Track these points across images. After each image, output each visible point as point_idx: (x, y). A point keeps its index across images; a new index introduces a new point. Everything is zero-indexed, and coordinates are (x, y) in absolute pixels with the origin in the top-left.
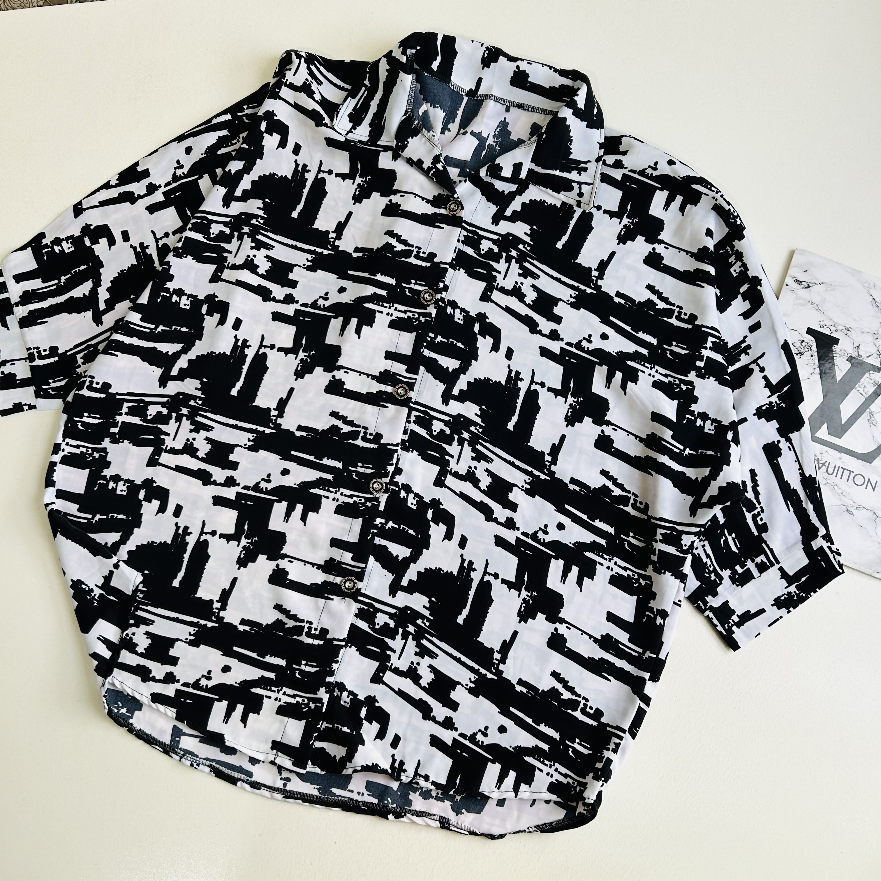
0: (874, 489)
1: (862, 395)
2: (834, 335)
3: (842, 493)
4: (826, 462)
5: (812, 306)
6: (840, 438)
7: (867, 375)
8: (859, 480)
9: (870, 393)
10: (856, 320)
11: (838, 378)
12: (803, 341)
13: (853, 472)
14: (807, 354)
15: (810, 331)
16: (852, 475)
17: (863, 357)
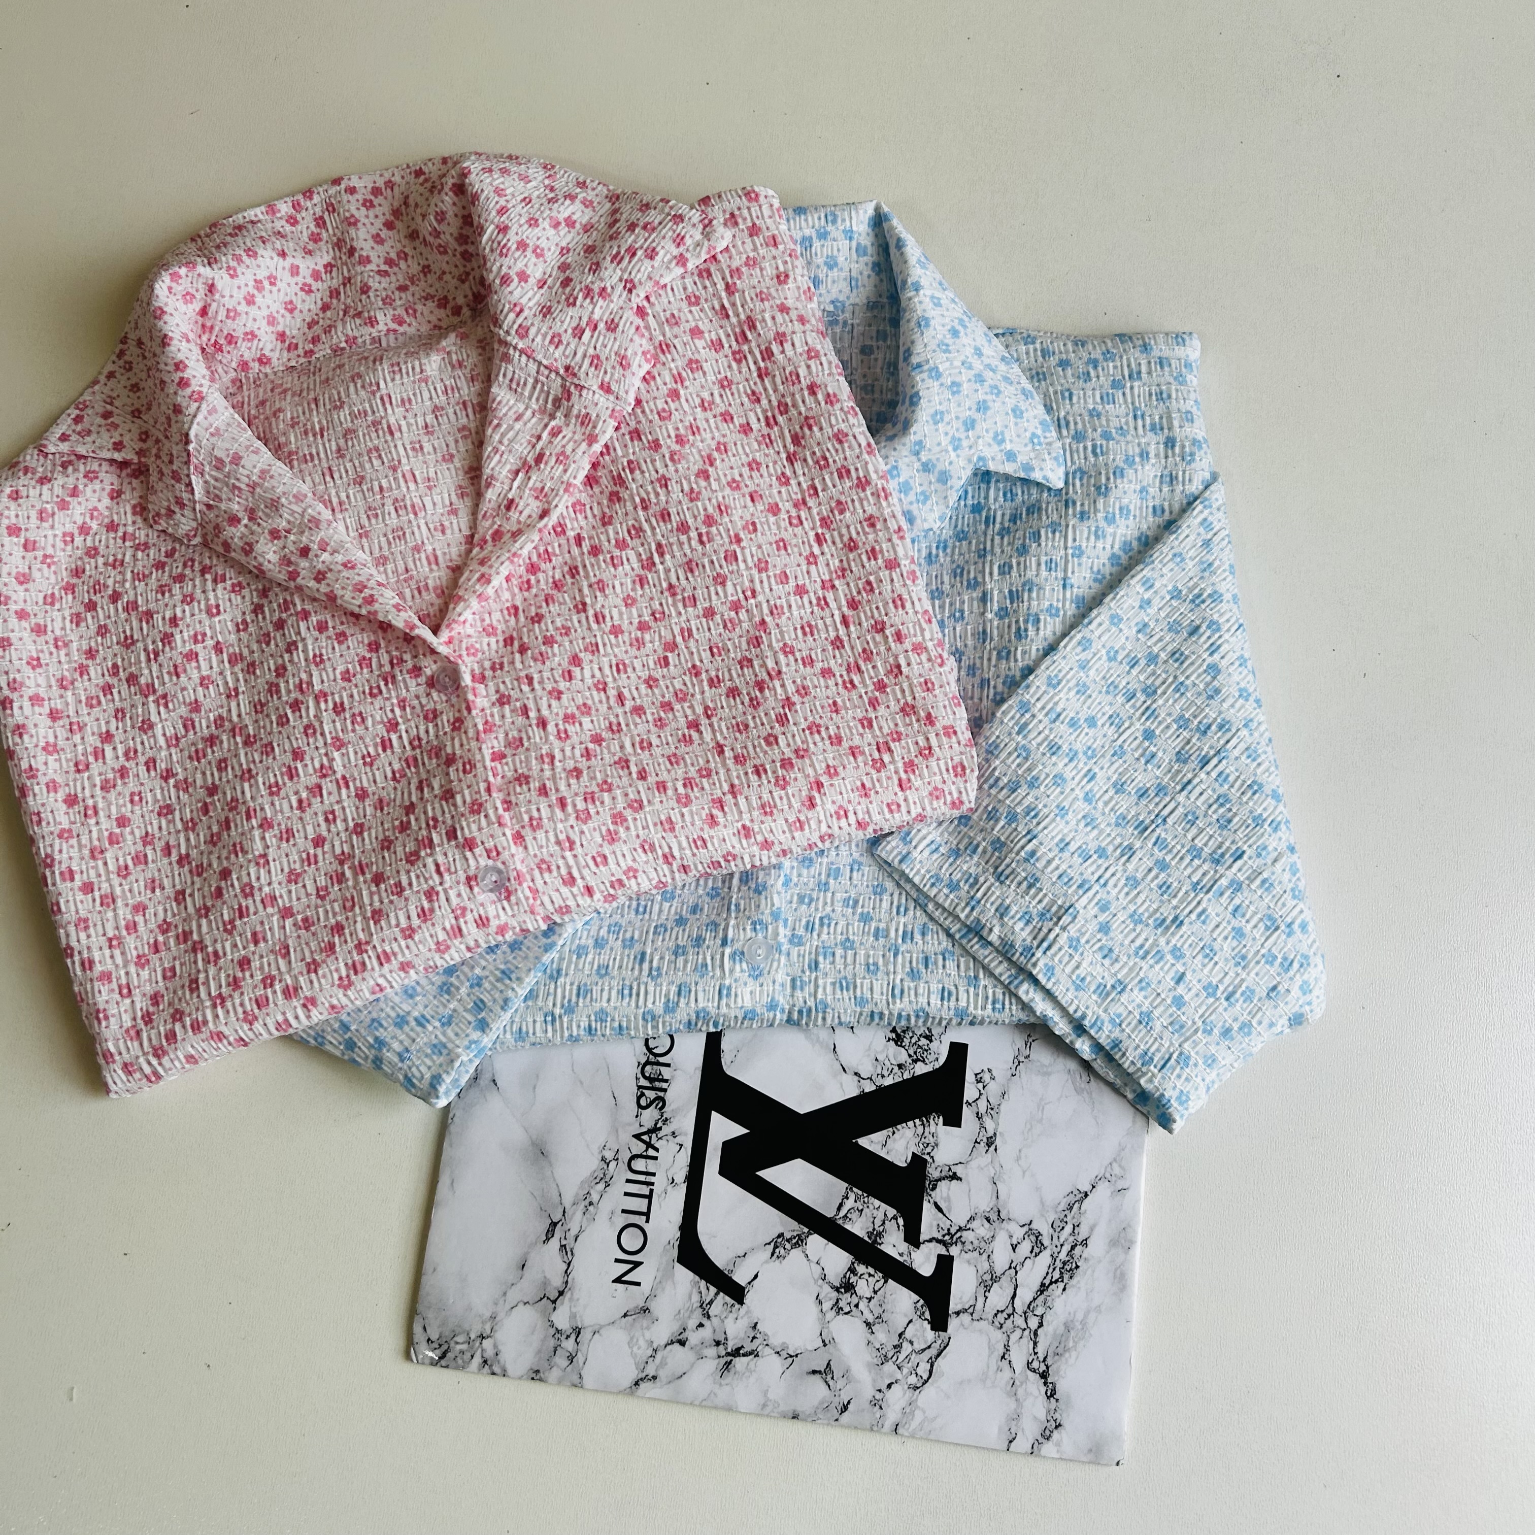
0: (618, 1280)
1: (839, 1209)
2: (967, 1114)
3: (591, 1204)
4: (657, 1150)
5: (1020, 1045)
6: (722, 1173)
7: (892, 1212)
8: (631, 1240)
9: (848, 1226)
10: (1018, 1159)
11: (863, 1142)
12: (929, 1038)
13: (647, 1221)
14: (903, 1056)
15: (958, 1052)
16: (640, 1220)
17: (933, 1194)
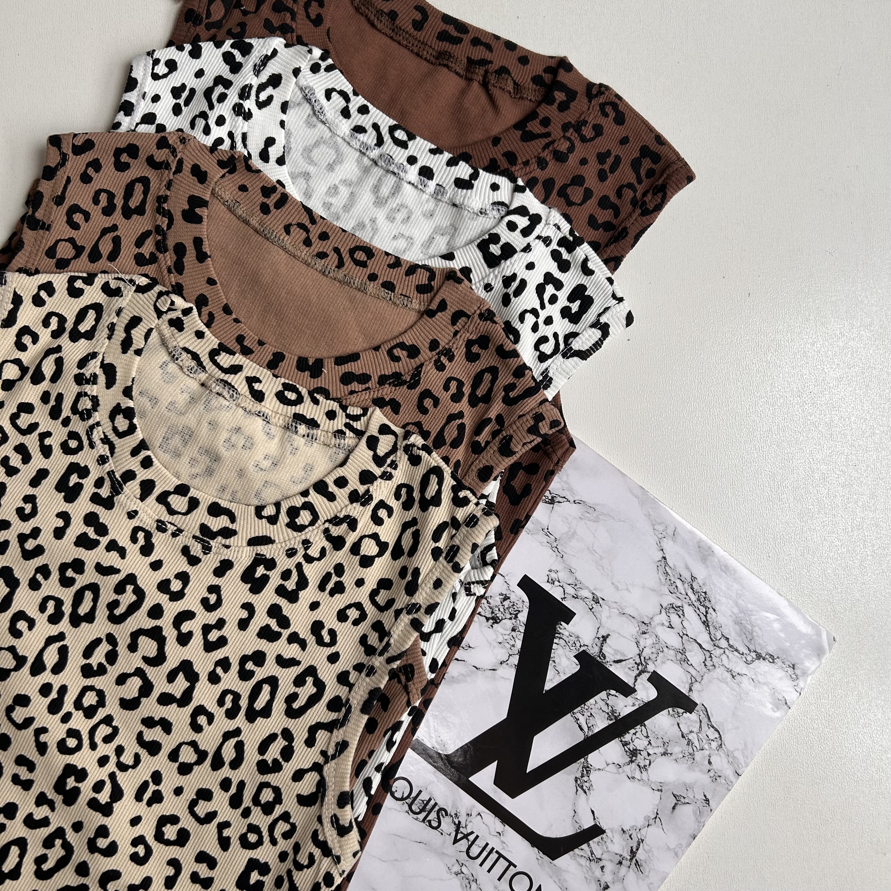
1: (582, 729)
2: (569, 604)
4: (472, 833)
5: (545, 539)
6: (513, 797)
7: (603, 695)
8: (521, 885)
9: (596, 730)
11: (548, 686)
12: (506, 598)
13: (515, 866)
14: (508, 624)
15: (526, 584)
16: (512, 871)
17: (607, 659)
